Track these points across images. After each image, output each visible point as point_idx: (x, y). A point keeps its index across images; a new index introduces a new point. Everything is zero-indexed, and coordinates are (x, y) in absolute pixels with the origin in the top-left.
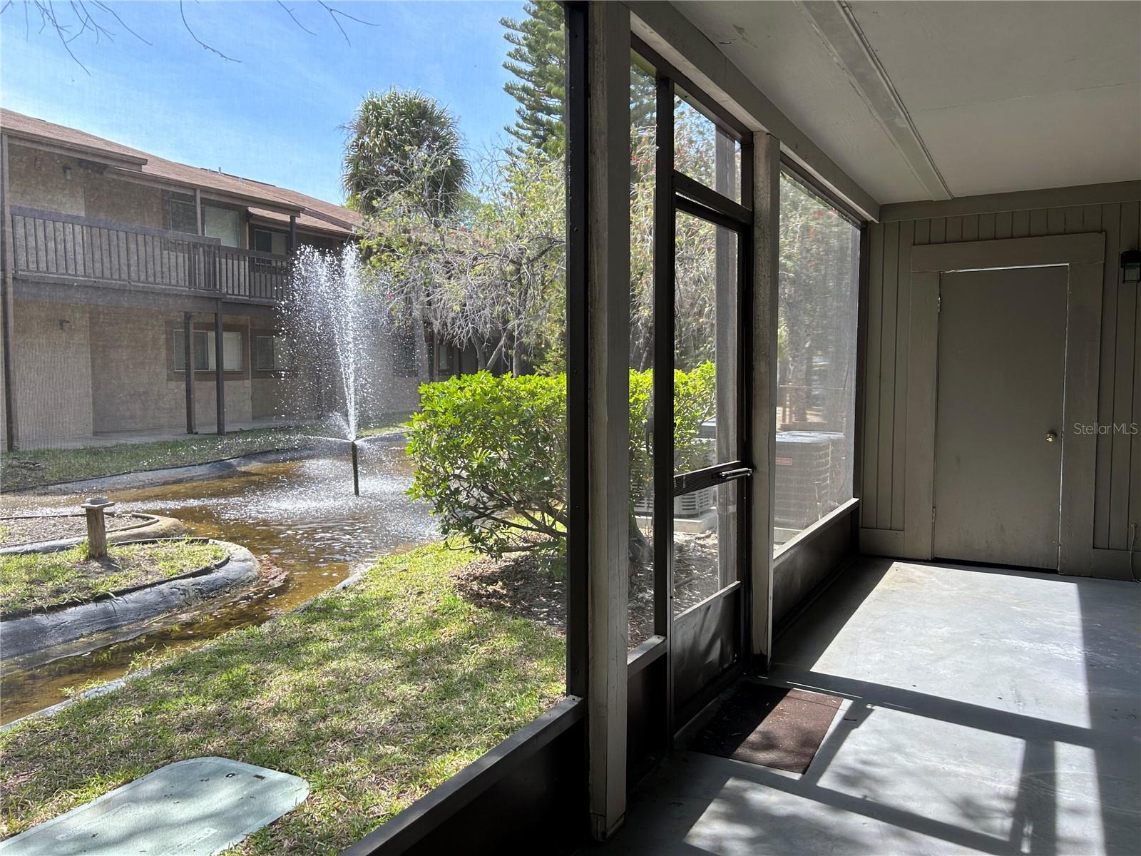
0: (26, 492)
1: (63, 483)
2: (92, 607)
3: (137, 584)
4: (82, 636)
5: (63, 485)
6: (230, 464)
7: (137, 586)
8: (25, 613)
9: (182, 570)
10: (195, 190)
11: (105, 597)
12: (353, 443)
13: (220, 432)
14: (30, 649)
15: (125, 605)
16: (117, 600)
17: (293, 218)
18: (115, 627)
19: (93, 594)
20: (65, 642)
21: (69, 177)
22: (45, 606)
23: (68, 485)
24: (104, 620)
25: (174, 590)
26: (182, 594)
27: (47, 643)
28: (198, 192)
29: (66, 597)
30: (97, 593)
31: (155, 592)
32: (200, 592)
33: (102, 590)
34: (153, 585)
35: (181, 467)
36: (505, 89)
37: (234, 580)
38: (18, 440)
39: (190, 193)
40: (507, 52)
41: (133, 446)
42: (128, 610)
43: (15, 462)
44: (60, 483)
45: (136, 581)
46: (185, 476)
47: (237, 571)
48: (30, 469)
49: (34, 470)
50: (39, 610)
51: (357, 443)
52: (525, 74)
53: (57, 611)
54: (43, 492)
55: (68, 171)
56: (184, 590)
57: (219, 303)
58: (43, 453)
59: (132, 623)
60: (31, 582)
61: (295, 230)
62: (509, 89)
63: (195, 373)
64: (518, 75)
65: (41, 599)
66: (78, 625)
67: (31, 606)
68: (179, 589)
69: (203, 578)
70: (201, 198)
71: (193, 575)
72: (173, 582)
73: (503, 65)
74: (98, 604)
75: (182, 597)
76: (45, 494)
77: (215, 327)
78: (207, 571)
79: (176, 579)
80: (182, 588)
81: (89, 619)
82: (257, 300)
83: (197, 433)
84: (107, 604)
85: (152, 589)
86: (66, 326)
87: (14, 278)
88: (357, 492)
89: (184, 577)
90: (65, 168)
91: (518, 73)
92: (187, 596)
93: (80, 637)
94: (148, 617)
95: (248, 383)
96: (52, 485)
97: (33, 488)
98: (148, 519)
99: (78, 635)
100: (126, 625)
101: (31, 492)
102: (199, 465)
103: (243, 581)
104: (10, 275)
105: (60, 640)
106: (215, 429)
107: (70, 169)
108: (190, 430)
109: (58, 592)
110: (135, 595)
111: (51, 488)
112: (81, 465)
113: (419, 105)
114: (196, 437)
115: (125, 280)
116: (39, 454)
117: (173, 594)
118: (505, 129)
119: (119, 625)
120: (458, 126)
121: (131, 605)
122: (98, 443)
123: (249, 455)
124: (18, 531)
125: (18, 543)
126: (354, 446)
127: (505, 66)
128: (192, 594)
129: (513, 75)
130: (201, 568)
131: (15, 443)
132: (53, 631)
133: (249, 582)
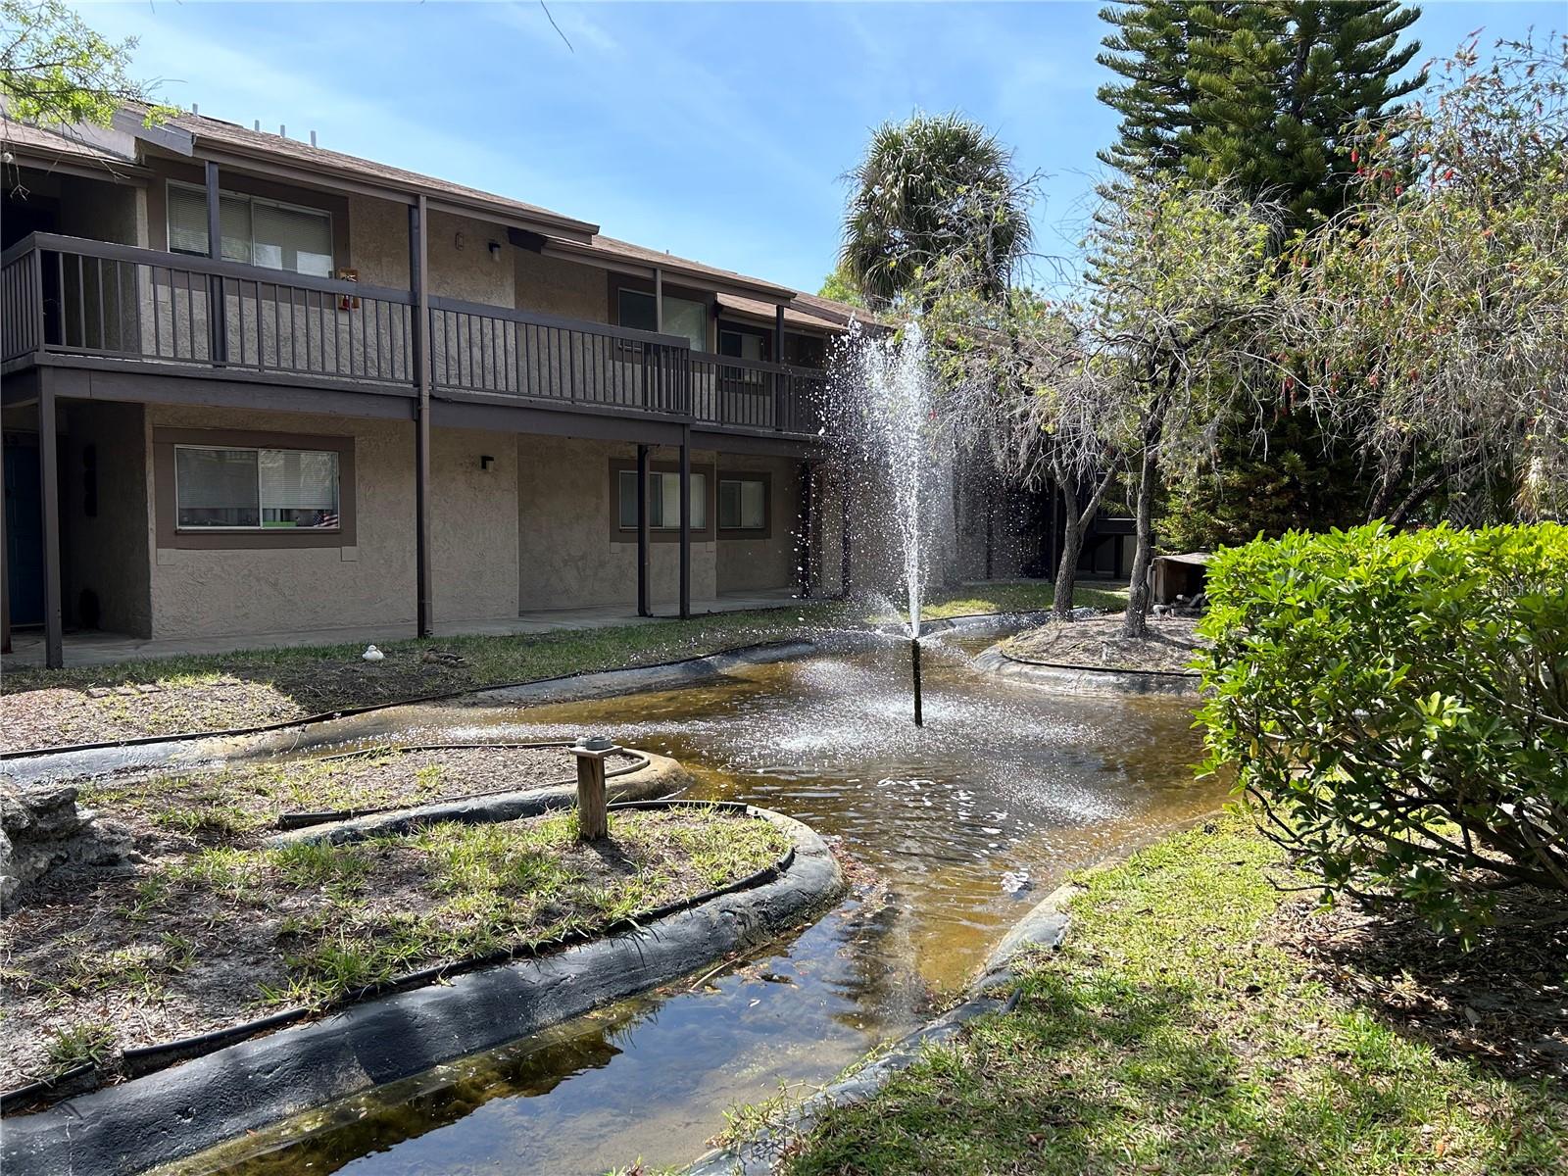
0: (449, 701)
1: (495, 688)
2: (602, 948)
3: (668, 901)
4: (594, 1007)
5: (497, 691)
6: (708, 664)
7: (669, 905)
8: (501, 958)
9: (731, 874)
10: (655, 270)
11: (621, 928)
12: (914, 641)
13: (684, 615)
14: (514, 1033)
15: (655, 944)
16: (642, 934)
17: (780, 310)
18: (645, 989)
19: (606, 922)
20: (569, 1017)
21: (497, 257)
22: (533, 944)
23: (502, 691)
24: (627, 974)
25: (728, 914)
26: (739, 923)
27: (541, 1021)
28: (659, 273)
29: (562, 927)
30: (610, 920)
31: (699, 918)
32: (767, 918)
33: (618, 913)
34: (694, 903)
35: (645, 667)
36: (1099, 98)
37: (813, 895)
38: (431, 622)
39: (648, 275)
40: (1102, 40)
41: (575, 632)
42: (661, 955)
43: (433, 656)
44: (489, 689)
45: (666, 897)
46: (653, 681)
47: (814, 877)
48: (451, 666)
49: (456, 667)
50: (523, 952)
51: (922, 641)
52: (1136, 69)
53: (552, 954)
54: (471, 701)
55: (496, 249)
56: (742, 915)
57: (687, 431)
58: (463, 642)
59: (670, 980)
60: (501, 890)
61: (783, 330)
62: (1104, 96)
63: (652, 531)
64: (1122, 73)
65: (524, 927)
66: (586, 983)
67: (507, 942)
68: (734, 913)
69: (766, 891)
70: (663, 284)
71: (751, 884)
72: (723, 898)
73: (1098, 59)
74: (616, 941)
75: (741, 929)
76: (474, 704)
77: (680, 468)
78: (768, 877)
79: (726, 891)
80: (739, 910)
81: (602, 973)
82: (732, 427)
83: (651, 616)
84: (625, 944)
85: (693, 911)
86: (490, 464)
87: (432, 397)
88: (918, 720)
89: (737, 889)
90: (492, 246)
91: (1122, 68)
92: (748, 927)
93: (591, 1009)
94: (694, 968)
95: (712, 545)
96: (482, 690)
97: (458, 695)
98: (632, 756)
99: (587, 1004)
100: (660, 985)
101: (456, 701)
102: (668, 664)
103: (826, 897)
104: (426, 393)
105: (561, 1014)
106: (676, 610)
107: (498, 246)
108: (643, 612)
109: (547, 916)
110: (668, 924)
111: (480, 694)
112: (516, 661)
113: (956, 135)
114: (652, 621)
115: (567, 399)
116: (459, 643)
117: (726, 922)
118: (1098, 156)
119: (650, 985)
120: (1013, 162)
121: (665, 945)
122: (530, 628)
123: (732, 652)
124: (457, 775)
125: (459, 795)
126: (915, 647)
127: (1100, 60)
128: (755, 922)
129: (1114, 72)
130: (760, 871)
131: (428, 627)
132: (549, 996)
133: (835, 898)
